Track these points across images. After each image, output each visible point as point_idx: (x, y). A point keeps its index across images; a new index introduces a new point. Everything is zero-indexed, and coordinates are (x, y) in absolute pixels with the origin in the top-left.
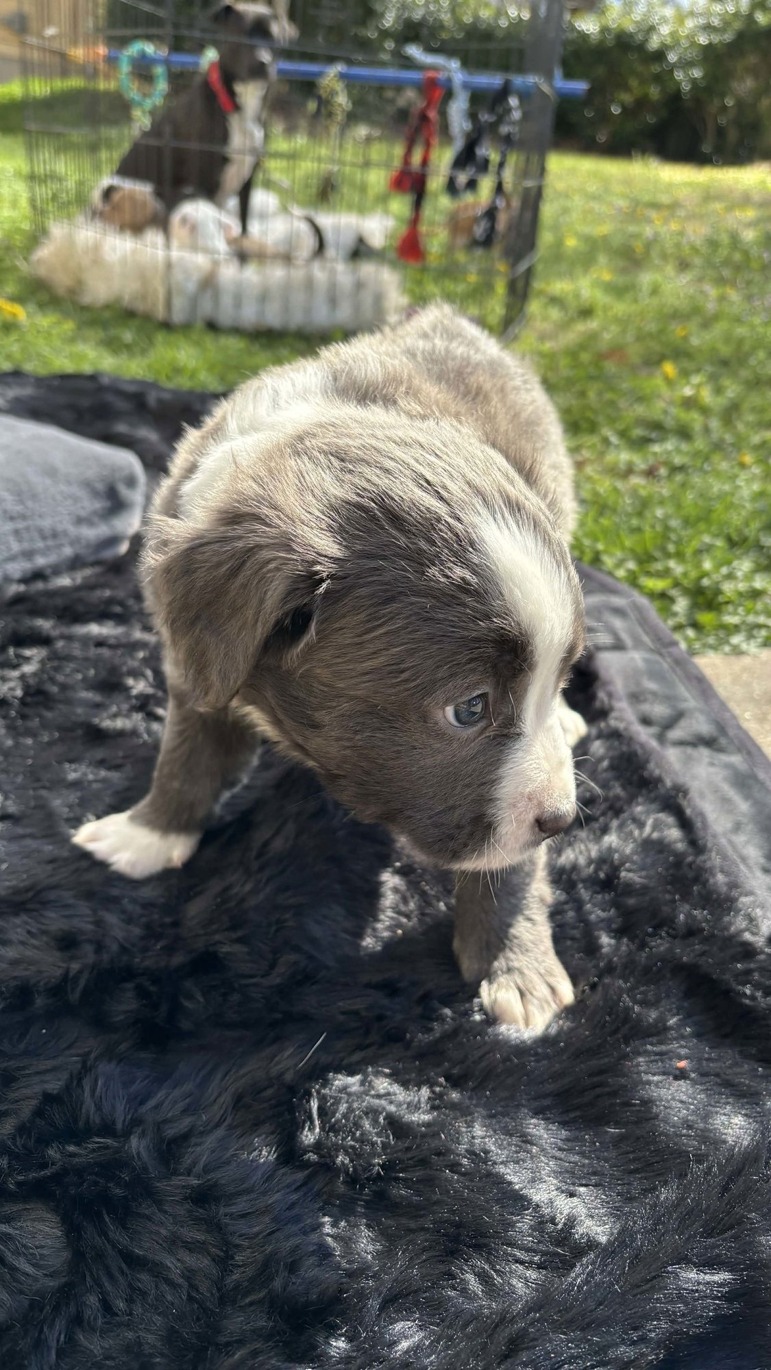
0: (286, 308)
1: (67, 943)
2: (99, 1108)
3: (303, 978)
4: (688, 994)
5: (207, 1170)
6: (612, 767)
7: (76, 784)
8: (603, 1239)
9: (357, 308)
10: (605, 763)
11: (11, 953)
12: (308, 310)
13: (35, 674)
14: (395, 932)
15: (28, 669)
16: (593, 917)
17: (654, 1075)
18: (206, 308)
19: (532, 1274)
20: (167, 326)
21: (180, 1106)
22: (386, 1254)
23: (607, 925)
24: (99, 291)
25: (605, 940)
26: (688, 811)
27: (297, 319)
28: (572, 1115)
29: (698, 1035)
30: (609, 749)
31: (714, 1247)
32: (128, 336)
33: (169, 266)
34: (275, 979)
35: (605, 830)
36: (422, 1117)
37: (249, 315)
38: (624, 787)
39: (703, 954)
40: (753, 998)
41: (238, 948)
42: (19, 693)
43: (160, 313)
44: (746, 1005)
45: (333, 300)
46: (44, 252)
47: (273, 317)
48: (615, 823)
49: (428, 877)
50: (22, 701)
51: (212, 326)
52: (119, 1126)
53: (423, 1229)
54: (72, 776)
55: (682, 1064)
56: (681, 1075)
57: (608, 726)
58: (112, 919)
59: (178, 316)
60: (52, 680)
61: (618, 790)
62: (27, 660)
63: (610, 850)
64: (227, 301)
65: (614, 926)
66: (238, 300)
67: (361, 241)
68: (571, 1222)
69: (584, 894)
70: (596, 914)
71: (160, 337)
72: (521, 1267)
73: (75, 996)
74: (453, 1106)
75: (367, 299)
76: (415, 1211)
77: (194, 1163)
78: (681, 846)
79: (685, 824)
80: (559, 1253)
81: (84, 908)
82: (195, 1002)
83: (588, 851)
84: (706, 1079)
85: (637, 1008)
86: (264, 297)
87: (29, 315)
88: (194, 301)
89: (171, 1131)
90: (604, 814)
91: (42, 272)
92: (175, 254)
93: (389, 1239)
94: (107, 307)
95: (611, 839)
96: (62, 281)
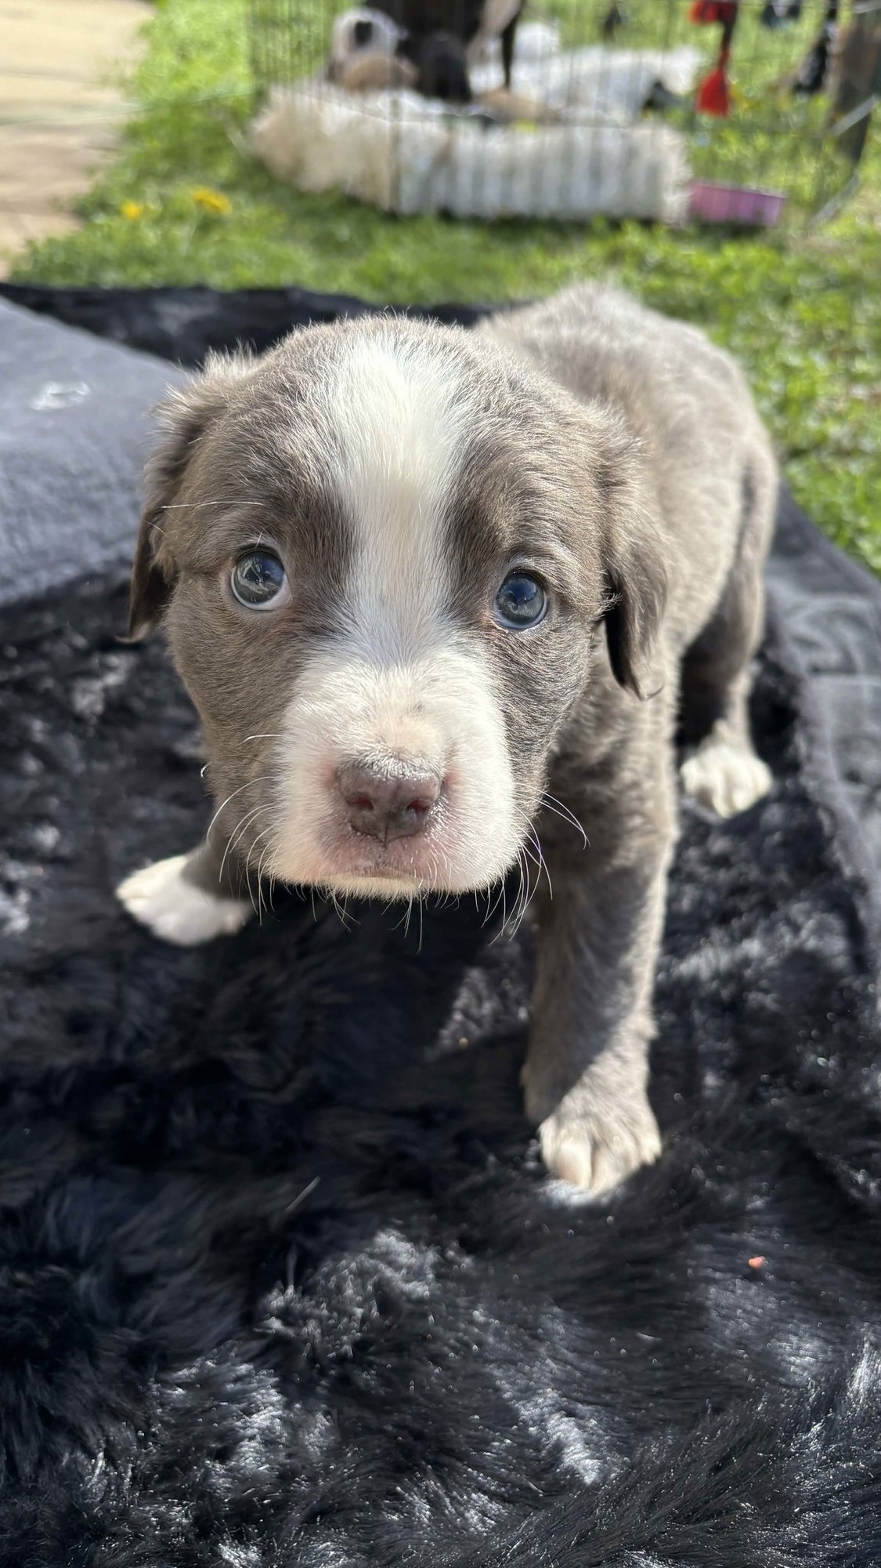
0: (537, 188)
1: (77, 1025)
2: (61, 1230)
3: (320, 1098)
4: (784, 1172)
5: (158, 1322)
6: (784, 844)
7: (142, 824)
8: (589, 1479)
9: (626, 183)
10: (777, 837)
11: (17, 1030)
12: (564, 189)
13: (118, 687)
14: (457, 1041)
15: (112, 679)
16: (702, 1048)
17: (715, 1270)
18: (440, 192)
19: (494, 1507)
20: (392, 217)
21: (154, 1237)
22: (334, 1453)
23: (716, 1061)
24: (321, 173)
25: (711, 1080)
26: (863, 914)
27: (550, 203)
28: (601, 1309)
29: (787, 1227)
30: (789, 816)
31: (687, 1534)
32: (344, 231)
33: (397, 139)
34: (287, 1096)
35: (747, 933)
36: (420, 1289)
37: (492, 200)
38: (791, 873)
39: (814, 1122)
40: (864, 1190)
41: (251, 1056)
42: (99, 708)
43: (386, 202)
44: (854, 1199)
45: (596, 173)
46: (263, 124)
47: (521, 201)
48: (762, 924)
49: (513, 974)
50: (104, 719)
51: (447, 216)
52: (82, 1252)
53: (382, 1432)
54: (141, 812)
55: (756, 1262)
56: (753, 1276)
57: (798, 785)
58: (135, 998)
59: (406, 205)
60: (139, 694)
61: (782, 876)
62: (111, 669)
63: (746, 962)
64: (465, 180)
65: (727, 1062)
66: (479, 177)
67: (658, 86)
68: (559, 1448)
69: (698, 1016)
70: (706, 1043)
71: (381, 234)
72: (485, 1498)
73: (58, 1099)
74: (462, 1278)
75: (640, 172)
76: (378, 1406)
77: (145, 1313)
78: (841, 962)
79: (855, 932)
80: (530, 1489)
81: (107, 982)
82: (185, 1120)
83: (718, 959)
84: (783, 1285)
85: (708, 1184)
86: (510, 172)
87: (237, 207)
88: (426, 184)
89: (136, 1265)
90: (751, 909)
91: (261, 148)
92: (405, 124)
93: (345, 1432)
94: (327, 193)
95: (753, 947)
96: (281, 159)
